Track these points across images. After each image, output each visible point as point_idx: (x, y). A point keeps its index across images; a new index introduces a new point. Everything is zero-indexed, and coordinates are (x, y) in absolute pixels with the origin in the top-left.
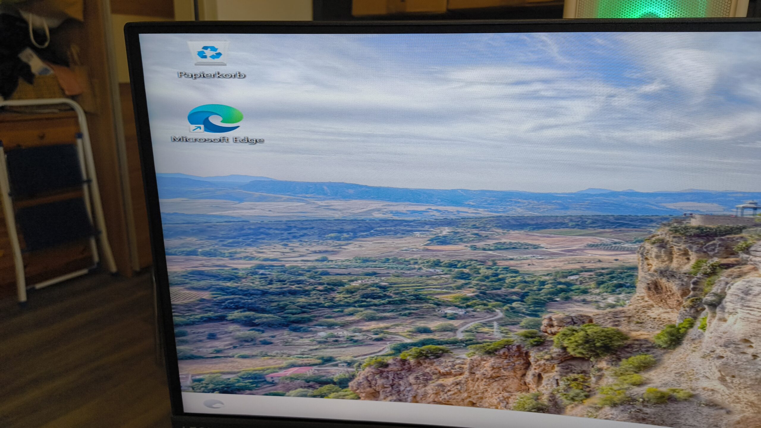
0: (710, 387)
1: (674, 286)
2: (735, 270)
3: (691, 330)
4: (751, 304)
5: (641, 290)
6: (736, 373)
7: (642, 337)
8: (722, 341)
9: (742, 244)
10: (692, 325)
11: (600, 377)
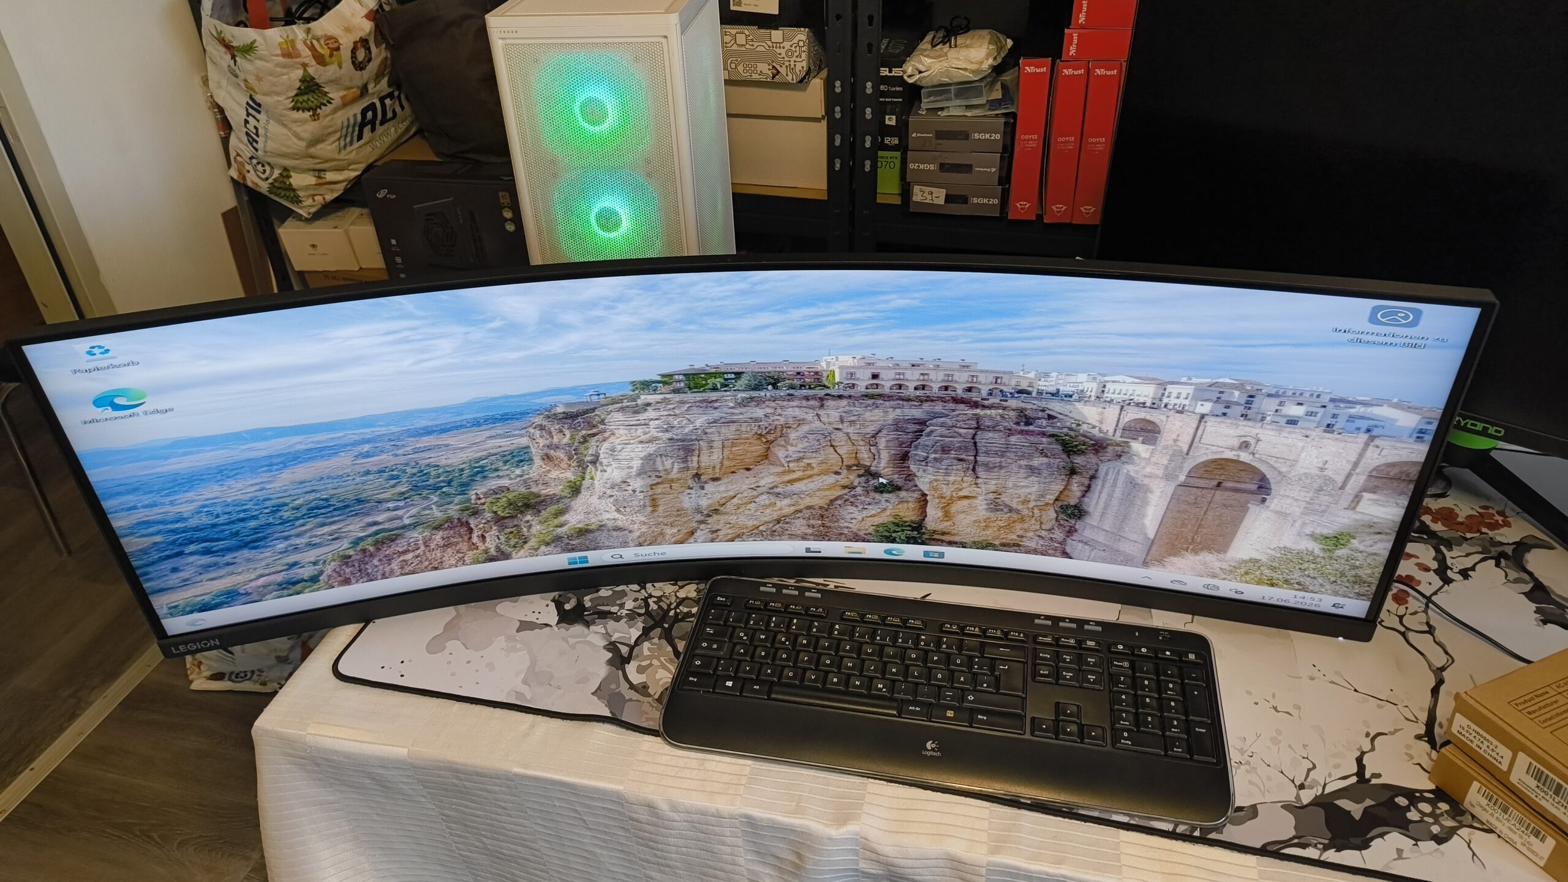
0: (612, 517)
1: (561, 454)
2: (599, 437)
3: (583, 482)
4: (619, 457)
5: (538, 461)
6: (626, 505)
7: (551, 493)
8: (608, 486)
9: (597, 419)
10: (583, 478)
11: (530, 527)
